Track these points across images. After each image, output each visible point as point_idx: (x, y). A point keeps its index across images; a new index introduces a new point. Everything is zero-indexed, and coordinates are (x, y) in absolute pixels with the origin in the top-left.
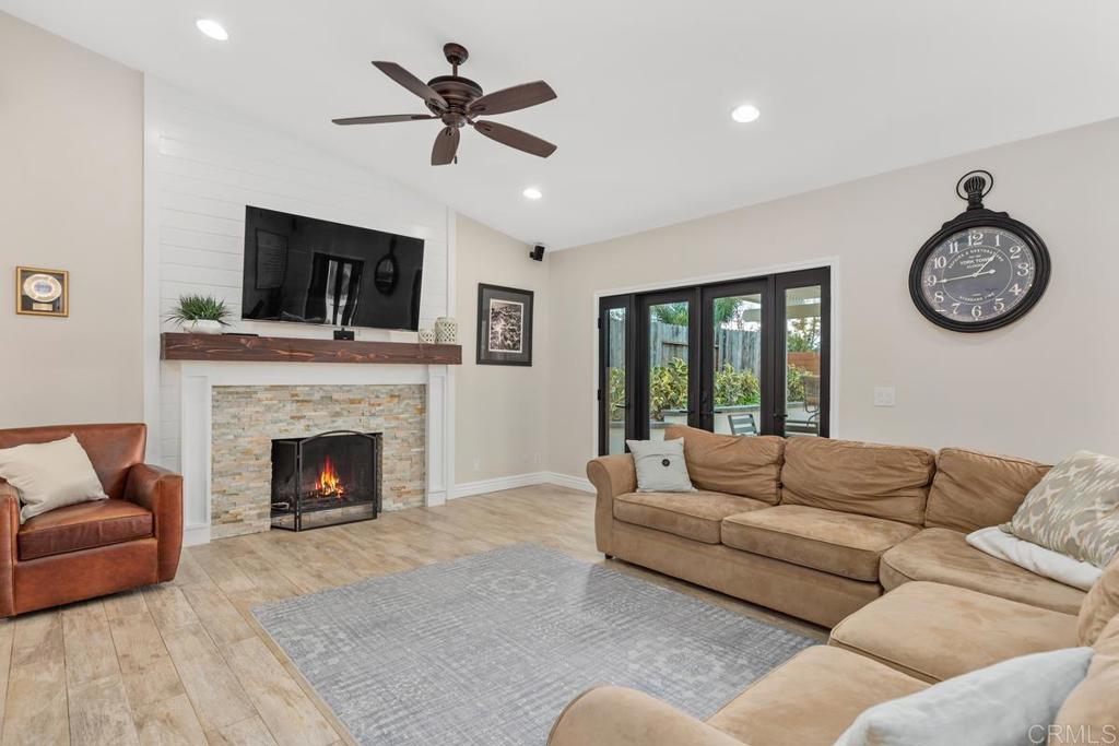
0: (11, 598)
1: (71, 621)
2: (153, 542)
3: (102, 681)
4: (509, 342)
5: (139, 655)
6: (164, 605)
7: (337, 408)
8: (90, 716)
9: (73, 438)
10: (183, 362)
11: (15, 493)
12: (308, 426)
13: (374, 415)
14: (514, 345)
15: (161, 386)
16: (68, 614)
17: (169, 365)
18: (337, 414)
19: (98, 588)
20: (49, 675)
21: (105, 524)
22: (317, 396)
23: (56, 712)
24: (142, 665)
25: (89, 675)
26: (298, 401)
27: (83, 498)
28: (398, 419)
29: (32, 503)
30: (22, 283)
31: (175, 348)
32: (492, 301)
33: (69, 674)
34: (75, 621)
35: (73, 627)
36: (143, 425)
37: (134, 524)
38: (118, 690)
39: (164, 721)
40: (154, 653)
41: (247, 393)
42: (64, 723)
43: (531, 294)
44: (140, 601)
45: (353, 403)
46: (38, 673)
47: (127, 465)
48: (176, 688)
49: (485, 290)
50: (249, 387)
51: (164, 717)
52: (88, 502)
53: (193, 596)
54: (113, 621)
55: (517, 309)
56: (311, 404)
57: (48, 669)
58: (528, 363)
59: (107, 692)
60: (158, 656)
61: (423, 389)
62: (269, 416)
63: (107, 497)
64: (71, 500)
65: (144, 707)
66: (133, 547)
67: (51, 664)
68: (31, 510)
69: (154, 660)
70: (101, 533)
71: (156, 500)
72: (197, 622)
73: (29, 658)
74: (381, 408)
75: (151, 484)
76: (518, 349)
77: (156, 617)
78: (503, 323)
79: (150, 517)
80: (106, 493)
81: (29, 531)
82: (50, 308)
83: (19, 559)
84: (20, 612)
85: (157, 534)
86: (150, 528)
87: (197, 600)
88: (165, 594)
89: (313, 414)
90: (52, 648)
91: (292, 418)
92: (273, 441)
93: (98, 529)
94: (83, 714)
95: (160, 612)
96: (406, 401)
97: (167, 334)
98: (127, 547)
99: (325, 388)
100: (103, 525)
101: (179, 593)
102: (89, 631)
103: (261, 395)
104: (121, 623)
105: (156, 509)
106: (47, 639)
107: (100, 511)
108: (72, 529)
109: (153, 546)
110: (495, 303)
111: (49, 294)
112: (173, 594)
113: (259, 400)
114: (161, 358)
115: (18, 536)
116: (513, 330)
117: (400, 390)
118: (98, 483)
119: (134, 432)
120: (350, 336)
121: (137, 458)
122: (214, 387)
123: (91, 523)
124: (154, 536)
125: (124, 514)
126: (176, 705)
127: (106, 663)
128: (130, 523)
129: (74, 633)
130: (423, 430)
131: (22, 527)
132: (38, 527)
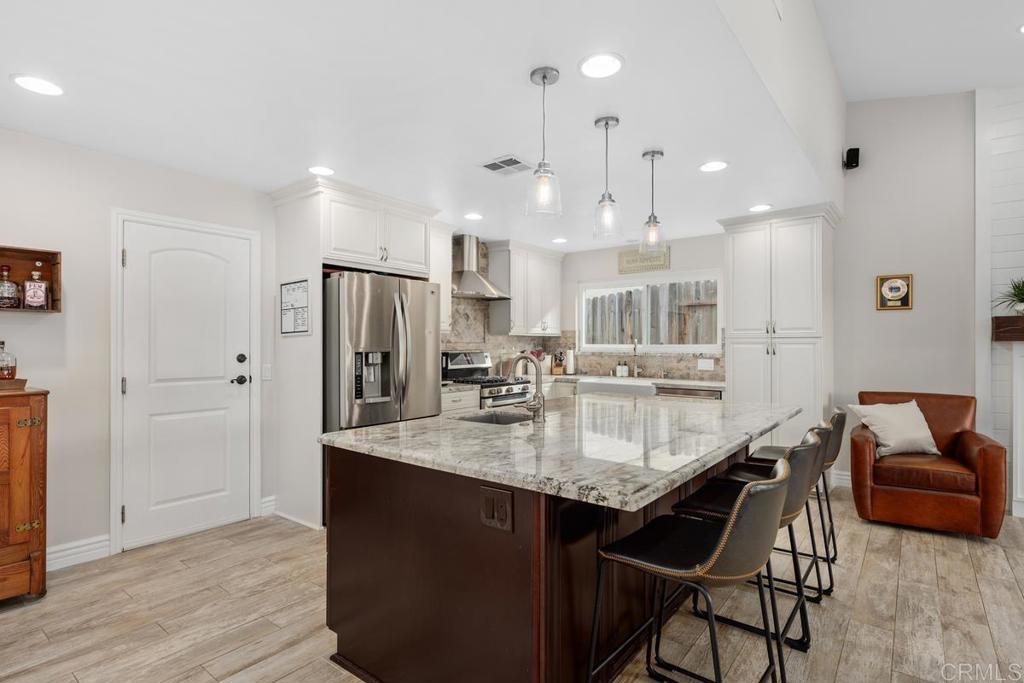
0: (869, 507)
1: (908, 538)
2: (977, 500)
3: (922, 586)
5: (953, 580)
6: (984, 555)
8: (911, 602)
9: (914, 403)
11: (872, 437)
15: (992, 364)
16: (906, 534)
17: (998, 345)
19: (928, 521)
20: (889, 565)
21: (935, 474)
23: (889, 589)
24: (955, 589)
25: (915, 578)
27: (920, 450)
29: (884, 446)
30: (881, 287)
31: (1004, 331)
33: (901, 571)
34: (911, 541)
35: (908, 542)
36: (973, 398)
37: (959, 479)
38: (933, 597)
39: (965, 635)
40: (966, 586)
42: (893, 598)
44: (964, 546)
46: (882, 561)
47: (958, 431)
48: (981, 619)
51: (965, 632)
52: (923, 454)
53: (1014, 559)
54: (939, 550)
57: (888, 561)
59: (925, 594)
60: (970, 590)
63: (939, 453)
64: (910, 450)
65: (950, 618)
66: (958, 498)
67: (891, 560)
68: (883, 451)
69: (967, 591)
70: (932, 481)
71: (979, 465)
72: (1014, 580)
73: (878, 550)
75: (975, 449)
77: (975, 562)
79: (973, 478)
80: (939, 450)
81: (880, 464)
82: (899, 303)
83: (875, 483)
84: (876, 519)
85: (980, 493)
86: (973, 487)
87: (1017, 564)
88: (986, 549)
90: (893, 551)
93: (929, 475)
94: (906, 600)
95: (979, 560)
97: (996, 318)
98: (953, 497)
100: (933, 474)
101: (1000, 552)
102: (919, 550)
104: (944, 554)
105: (979, 471)
106: (890, 543)
107: (931, 463)
108: (910, 471)
109: (975, 503)
111: (898, 294)
112: (994, 550)
114: (992, 340)
115: (874, 467)
118: (932, 440)
119: (966, 403)
121: (967, 425)
123: (924, 471)
124: (978, 495)
125: (950, 469)
126: (976, 629)
127: (927, 576)
128: (956, 478)
129: (908, 547)
131: (876, 461)
132: (887, 463)
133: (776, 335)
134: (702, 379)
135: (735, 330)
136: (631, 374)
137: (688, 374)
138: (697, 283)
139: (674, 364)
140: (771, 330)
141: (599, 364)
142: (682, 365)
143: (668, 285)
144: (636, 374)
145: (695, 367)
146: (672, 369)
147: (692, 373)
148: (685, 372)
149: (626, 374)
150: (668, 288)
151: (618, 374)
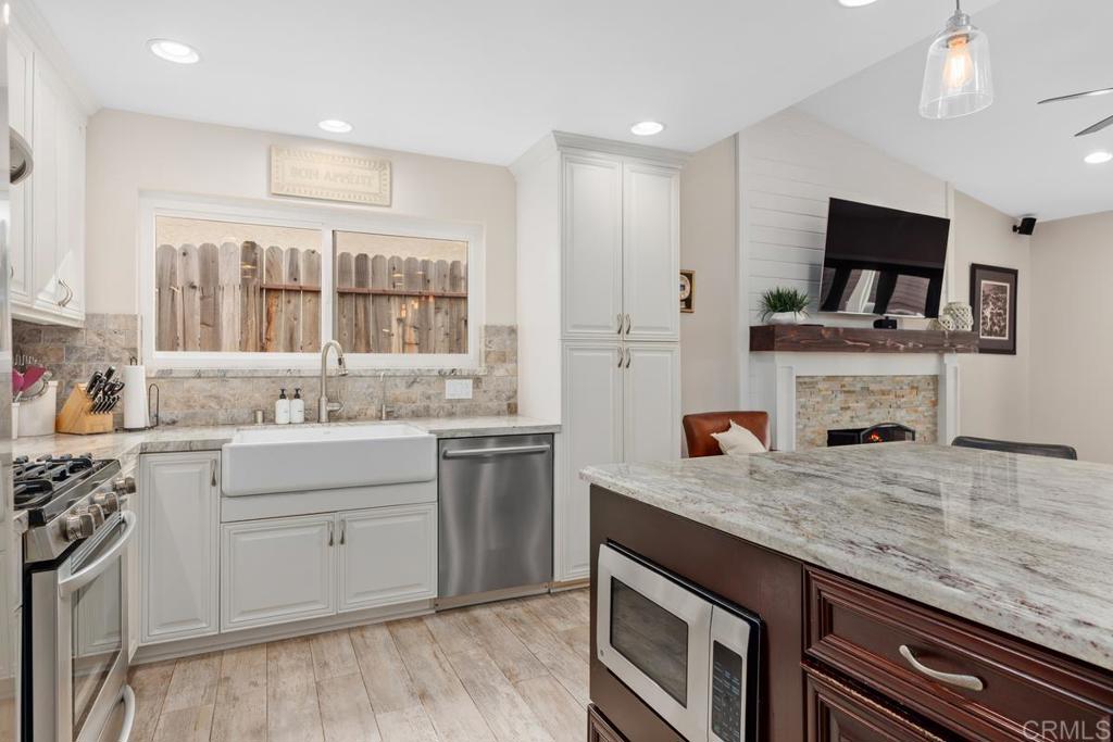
4: (996, 328)
7: (872, 399)
10: (776, 353)
12: (852, 417)
13: (899, 407)
14: (1001, 331)
17: (755, 356)
18: (872, 406)
22: (858, 387)
26: (845, 392)
28: (916, 411)
31: (763, 339)
32: (983, 282)
41: (811, 383)
43: (1015, 273)
45: (883, 394)
49: (978, 271)
50: (812, 377)
55: (1003, 290)
56: (854, 395)
58: (1012, 351)
61: (936, 381)
62: (826, 407)
74: (904, 399)
76: (1004, 336)
78: (992, 306)
82: (684, 304)
89: (856, 405)
91: (842, 409)
92: (829, 431)
96: (923, 393)
97: (755, 327)
99: (865, 379)
103: (820, 386)
110: (985, 284)
113: (820, 391)
114: (751, 349)
116: (1000, 315)
117: (919, 381)
120: (893, 324)
122: (797, 377)
130: (935, 424)
133: (629, 337)
134: (451, 415)
135: (575, 327)
136: (311, 417)
137: (427, 409)
138: (293, 252)
139: (400, 390)
140: (623, 329)
141: (216, 398)
142: (417, 390)
143: (239, 244)
144: (324, 416)
145: (441, 394)
146: (396, 400)
147: (434, 405)
148: (421, 404)
149: (299, 417)
150: (240, 252)
151: (281, 417)
